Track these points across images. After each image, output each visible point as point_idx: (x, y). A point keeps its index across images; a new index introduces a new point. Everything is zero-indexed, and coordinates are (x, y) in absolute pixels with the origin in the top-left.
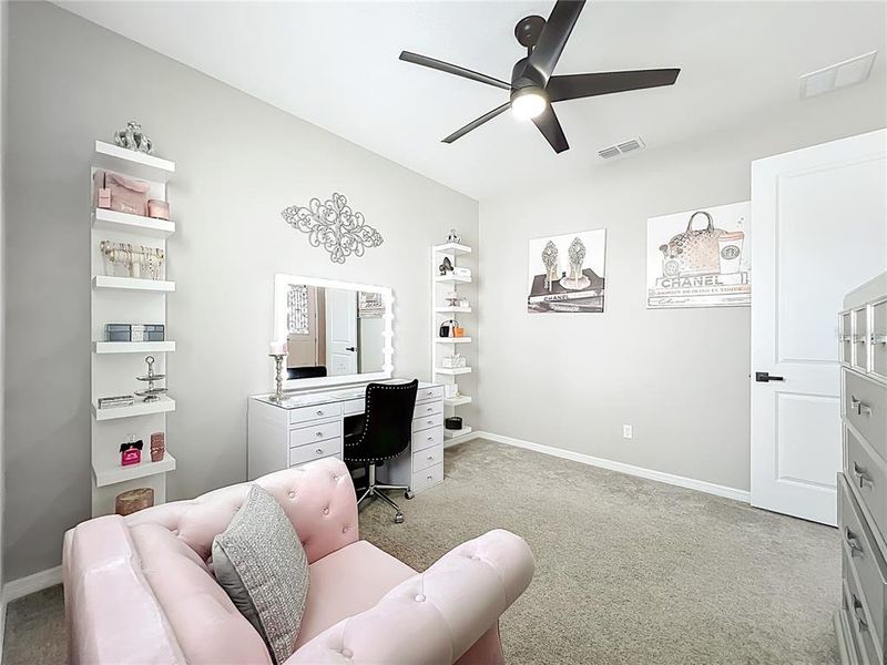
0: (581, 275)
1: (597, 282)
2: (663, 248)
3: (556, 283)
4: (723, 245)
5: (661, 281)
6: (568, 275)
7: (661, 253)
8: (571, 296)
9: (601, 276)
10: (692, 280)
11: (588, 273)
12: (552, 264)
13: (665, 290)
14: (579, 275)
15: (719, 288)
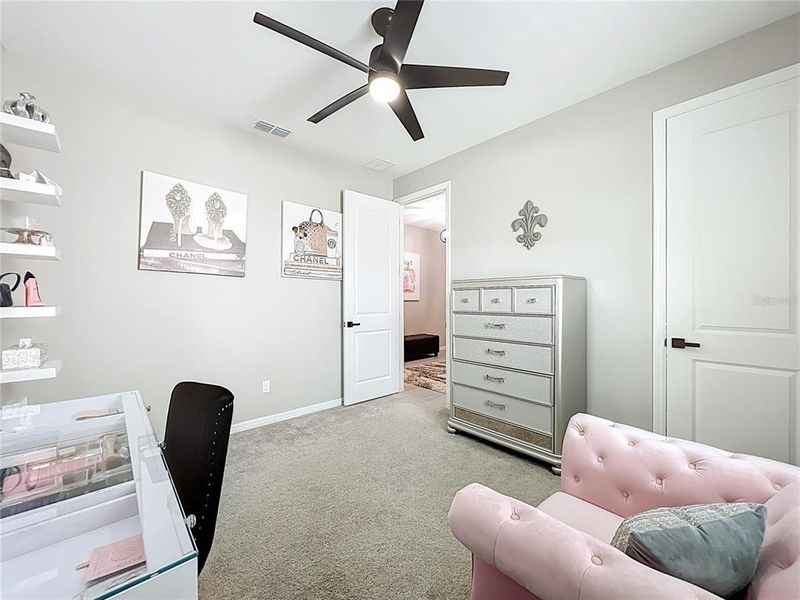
0: (221, 236)
1: (239, 247)
2: (294, 229)
3: (188, 239)
4: (328, 238)
5: (293, 256)
6: (205, 231)
7: (293, 232)
8: (209, 256)
9: (243, 240)
10: (312, 258)
11: (229, 234)
12: (181, 213)
13: (296, 263)
14: (218, 234)
15: (326, 266)
